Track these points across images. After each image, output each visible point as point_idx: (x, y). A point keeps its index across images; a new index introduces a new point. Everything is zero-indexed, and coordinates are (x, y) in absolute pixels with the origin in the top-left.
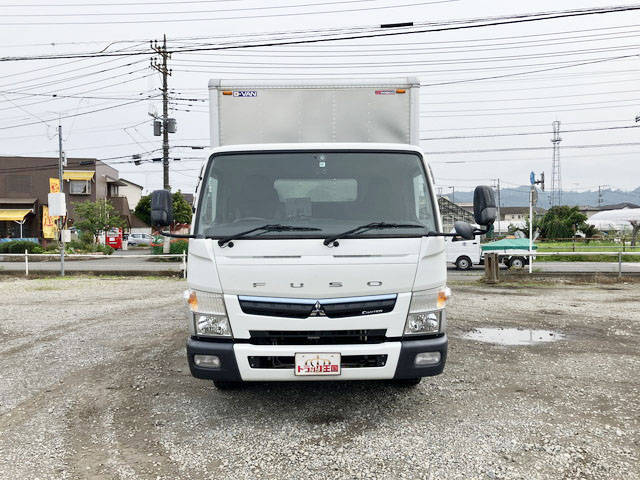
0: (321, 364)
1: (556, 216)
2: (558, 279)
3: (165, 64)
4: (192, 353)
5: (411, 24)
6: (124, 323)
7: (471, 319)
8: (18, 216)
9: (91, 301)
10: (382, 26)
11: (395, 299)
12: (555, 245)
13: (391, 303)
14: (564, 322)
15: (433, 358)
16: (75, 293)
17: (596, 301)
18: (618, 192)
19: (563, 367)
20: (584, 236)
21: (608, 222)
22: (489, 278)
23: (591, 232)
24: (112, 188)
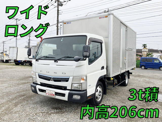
0: (51, 93)
11: (69, 78)
13: (68, 79)
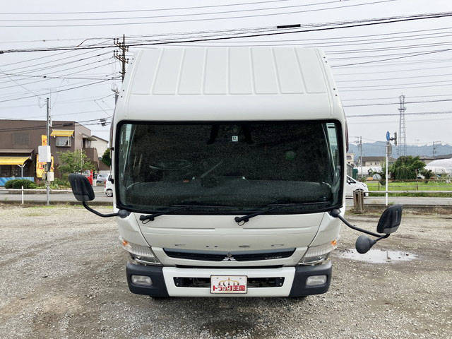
1: (403, 163)
2: (408, 211)
3: (124, 55)
4: (130, 274)
5: (299, 26)
6: (87, 242)
7: (345, 241)
8: (20, 161)
9: (65, 225)
10: (278, 27)
12: (402, 184)
14: (416, 245)
15: (321, 280)
16: (55, 218)
17: (439, 228)
18: (447, 146)
19: (420, 283)
20: (423, 177)
21: (441, 168)
22: (357, 209)
23: (428, 175)
24: (86, 142)
